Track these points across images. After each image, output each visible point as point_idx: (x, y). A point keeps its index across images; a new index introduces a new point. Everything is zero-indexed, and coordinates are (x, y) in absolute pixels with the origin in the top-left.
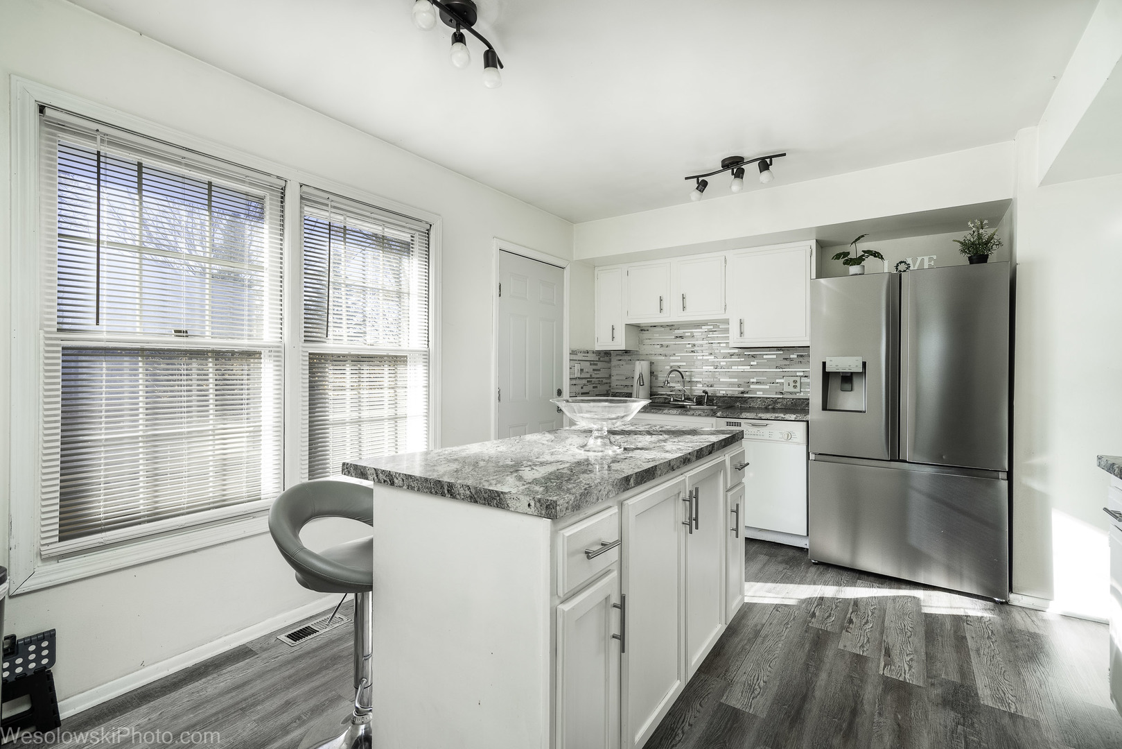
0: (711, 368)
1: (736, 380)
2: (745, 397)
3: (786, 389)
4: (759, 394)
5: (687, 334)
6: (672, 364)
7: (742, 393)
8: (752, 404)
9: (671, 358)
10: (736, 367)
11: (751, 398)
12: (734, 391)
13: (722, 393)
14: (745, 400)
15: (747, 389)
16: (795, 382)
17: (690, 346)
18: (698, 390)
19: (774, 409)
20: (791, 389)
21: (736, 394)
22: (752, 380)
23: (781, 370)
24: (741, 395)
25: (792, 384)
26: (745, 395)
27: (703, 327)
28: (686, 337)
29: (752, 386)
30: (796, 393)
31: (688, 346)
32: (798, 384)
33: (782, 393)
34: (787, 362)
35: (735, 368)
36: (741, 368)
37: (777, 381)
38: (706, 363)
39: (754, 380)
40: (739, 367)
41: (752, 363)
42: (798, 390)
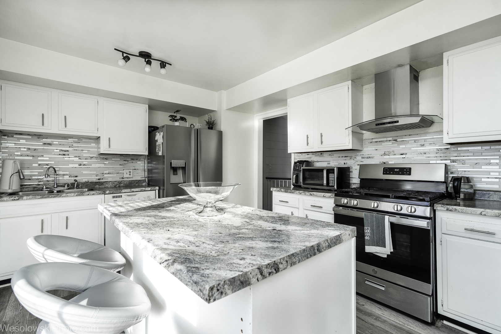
0: (77, 166)
1: (95, 172)
2: (101, 182)
3: (125, 176)
4: (110, 180)
5: (54, 143)
6: (39, 162)
7: (99, 179)
8: (106, 185)
9: (39, 158)
10: (95, 165)
11: (106, 182)
12: (94, 179)
13: (84, 180)
14: (102, 183)
15: (102, 177)
16: (130, 172)
17: (58, 151)
18: (67, 179)
19: (119, 186)
20: (128, 176)
21: (95, 180)
22: (105, 172)
23: (123, 166)
24: (99, 181)
25: (128, 173)
26: (101, 181)
27: (69, 139)
28: (54, 144)
29: (105, 176)
30: (130, 178)
31: (55, 151)
32: (131, 173)
33: (123, 178)
34: (126, 162)
35: (93, 166)
36: (98, 165)
37: (120, 172)
38: (73, 162)
39: (107, 172)
40: (97, 165)
41: (105, 163)
42: (131, 176)
